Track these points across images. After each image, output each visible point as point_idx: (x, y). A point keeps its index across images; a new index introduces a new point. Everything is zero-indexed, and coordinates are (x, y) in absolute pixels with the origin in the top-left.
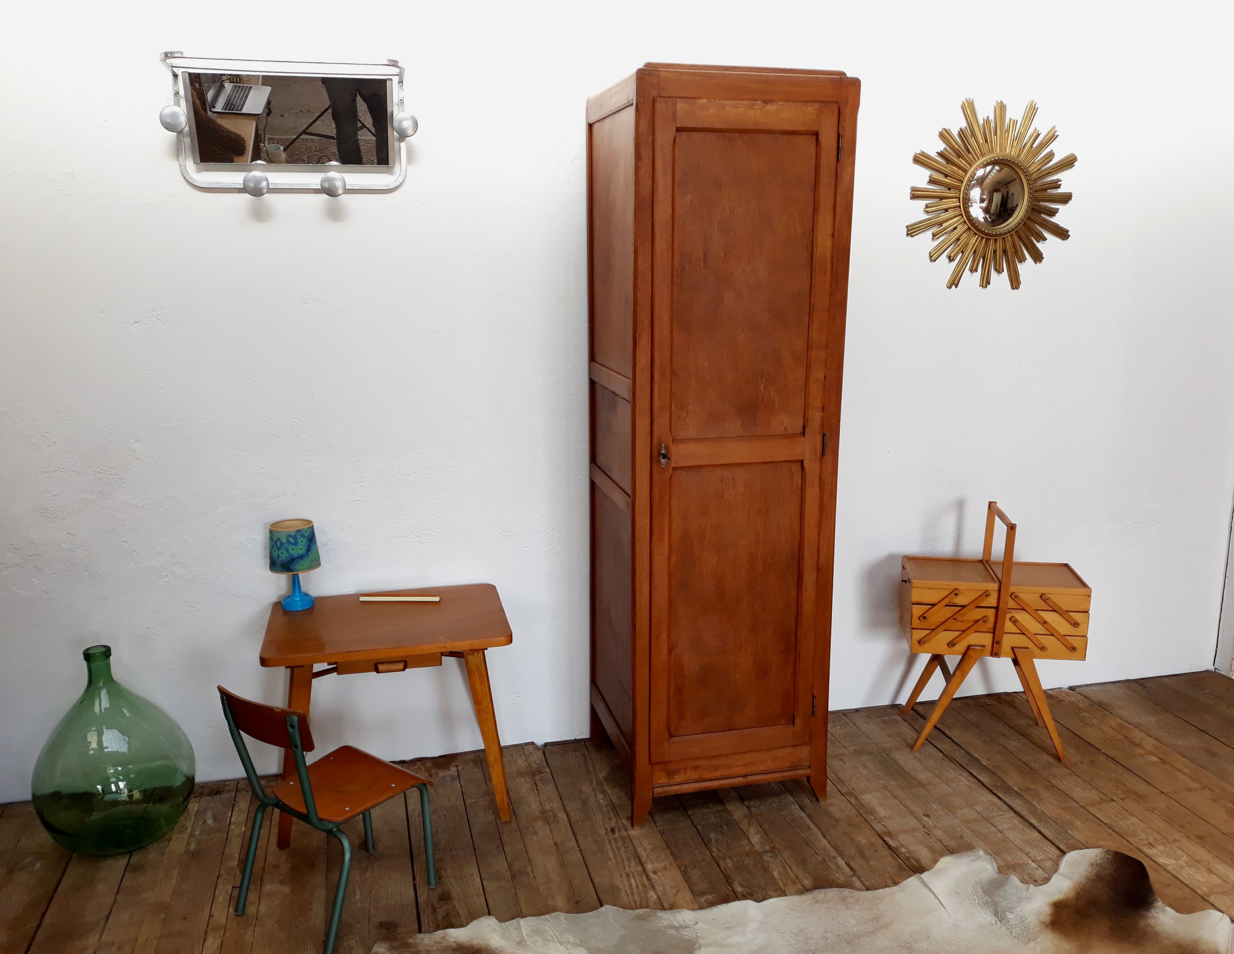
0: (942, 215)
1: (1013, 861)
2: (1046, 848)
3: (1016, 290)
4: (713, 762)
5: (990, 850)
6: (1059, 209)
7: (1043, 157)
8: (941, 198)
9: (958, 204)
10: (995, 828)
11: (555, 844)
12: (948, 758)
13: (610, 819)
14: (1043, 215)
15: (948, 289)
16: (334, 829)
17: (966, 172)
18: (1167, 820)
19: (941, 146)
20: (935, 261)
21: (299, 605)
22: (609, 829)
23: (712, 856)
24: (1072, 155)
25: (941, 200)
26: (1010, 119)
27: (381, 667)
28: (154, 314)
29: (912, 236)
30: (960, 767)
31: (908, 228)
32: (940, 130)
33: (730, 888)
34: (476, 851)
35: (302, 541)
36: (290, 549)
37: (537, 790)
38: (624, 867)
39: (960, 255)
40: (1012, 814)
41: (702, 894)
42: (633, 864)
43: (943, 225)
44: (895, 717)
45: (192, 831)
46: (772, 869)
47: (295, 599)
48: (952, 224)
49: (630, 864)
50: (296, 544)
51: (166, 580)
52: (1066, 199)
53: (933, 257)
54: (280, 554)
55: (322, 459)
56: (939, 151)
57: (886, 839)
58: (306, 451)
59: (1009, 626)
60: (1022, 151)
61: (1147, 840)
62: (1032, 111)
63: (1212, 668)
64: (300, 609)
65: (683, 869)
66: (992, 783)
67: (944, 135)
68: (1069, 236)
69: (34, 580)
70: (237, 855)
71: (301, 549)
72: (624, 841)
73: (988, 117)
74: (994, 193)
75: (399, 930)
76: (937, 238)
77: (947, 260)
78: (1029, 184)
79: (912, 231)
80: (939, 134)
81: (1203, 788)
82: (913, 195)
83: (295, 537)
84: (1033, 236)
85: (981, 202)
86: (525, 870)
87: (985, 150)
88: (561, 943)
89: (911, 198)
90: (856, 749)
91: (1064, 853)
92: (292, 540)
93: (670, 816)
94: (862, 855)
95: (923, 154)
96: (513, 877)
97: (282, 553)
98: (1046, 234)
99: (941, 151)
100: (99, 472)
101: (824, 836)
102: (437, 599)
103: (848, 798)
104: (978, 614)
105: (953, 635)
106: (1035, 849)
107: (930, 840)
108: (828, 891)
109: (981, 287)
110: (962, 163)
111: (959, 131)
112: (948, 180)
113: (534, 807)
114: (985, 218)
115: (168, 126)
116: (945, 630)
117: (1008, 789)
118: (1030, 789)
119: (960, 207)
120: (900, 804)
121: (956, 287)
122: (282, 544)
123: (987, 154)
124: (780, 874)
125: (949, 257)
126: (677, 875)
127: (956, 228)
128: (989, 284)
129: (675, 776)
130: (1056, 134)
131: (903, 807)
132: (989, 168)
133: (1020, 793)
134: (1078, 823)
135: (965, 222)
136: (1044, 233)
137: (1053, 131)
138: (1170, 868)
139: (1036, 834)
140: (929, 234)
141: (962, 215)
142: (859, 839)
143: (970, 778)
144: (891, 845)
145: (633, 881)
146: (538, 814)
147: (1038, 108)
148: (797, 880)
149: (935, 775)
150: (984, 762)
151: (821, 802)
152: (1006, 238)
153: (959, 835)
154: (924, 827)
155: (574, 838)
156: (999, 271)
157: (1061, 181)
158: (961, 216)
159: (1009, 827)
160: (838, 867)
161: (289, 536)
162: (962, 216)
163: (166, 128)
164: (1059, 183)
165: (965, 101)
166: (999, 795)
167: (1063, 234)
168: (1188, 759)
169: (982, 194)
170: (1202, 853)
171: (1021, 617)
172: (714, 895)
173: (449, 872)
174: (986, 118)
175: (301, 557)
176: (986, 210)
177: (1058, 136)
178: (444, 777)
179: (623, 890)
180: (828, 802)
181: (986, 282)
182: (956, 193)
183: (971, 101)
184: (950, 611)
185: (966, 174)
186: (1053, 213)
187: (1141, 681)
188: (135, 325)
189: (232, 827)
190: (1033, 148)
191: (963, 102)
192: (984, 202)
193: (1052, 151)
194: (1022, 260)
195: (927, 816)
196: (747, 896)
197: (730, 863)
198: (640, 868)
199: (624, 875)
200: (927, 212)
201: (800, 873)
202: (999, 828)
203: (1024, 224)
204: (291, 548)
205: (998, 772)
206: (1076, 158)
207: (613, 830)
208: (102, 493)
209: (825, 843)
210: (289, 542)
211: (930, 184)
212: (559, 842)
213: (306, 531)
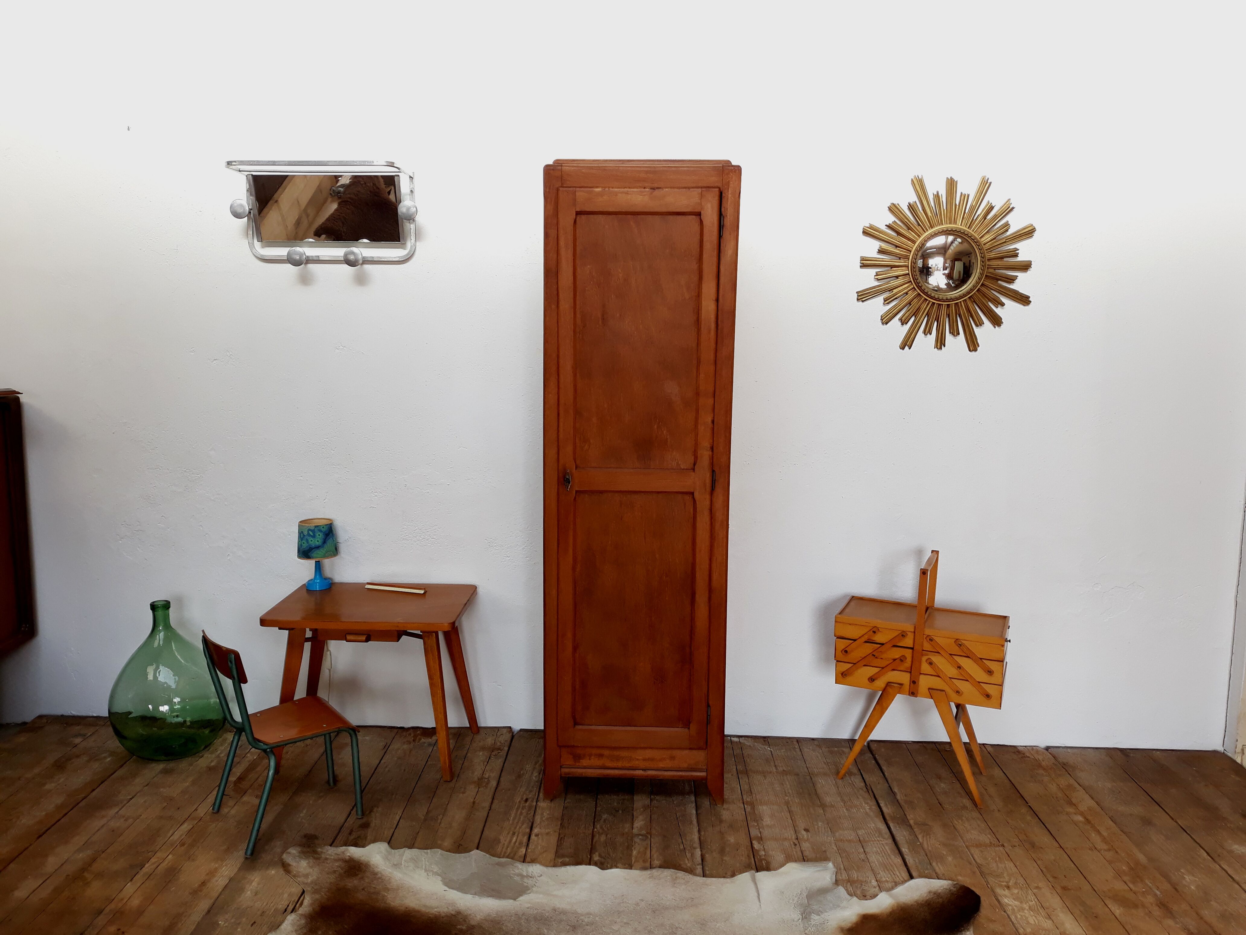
0: (891, 282)
1: (857, 878)
2: (898, 874)
3: (973, 353)
4: (616, 753)
5: (842, 866)
6: (1018, 276)
7: (998, 228)
8: (892, 267)
9: (908, 272)
10: (862, 850)
11: (474, 803)
12: (867, 788)
13: (531, 791)
14: (999, 282)
15: (901, 350)
16: (268, 750)
17: (914, 242)
18: (1044, 870)
19: (891, 219)
20: (886, 323)
21: (318, 587)
22: (524, 799)
23: (593, 832)
24: (1030, 225)
25: (892, 268)
26: (961, 193)
27: (348, 637)
28: (228, 353)
29: (863, 301)
30: (873, 797)
31: (858, 294)
32: (889, 205)
33: (589, 857)
34: (411, 798)
35: (319, 535)
36: (310, 541)
37: (488, 762)
38: (515, 828)
39: (913, 319)
40: (890, 841)
41: (563, 856)
42: (524, 826)
43: (894, 291)
44: (844, 749)
45: (220, 753)
46: (634, 848)
47: (316, 581)
48: (902, 291)
49: (522, 826)
50: (314, 536)
51: (228, 558)
52: (1025, 267)
53: (886, 320)
54: (302, 544)
55: (346, 472)
56: (888, 224)
57: (754, 842)
58: (334, 465)
59: (925, 667)
60: (974, 222)
61: (1007, 882)
62: (985, 186)
63: (1220, 748)
64: (318, 589)
65: (562, 836)
66: (892, 815)
67: (894, 209)
68: (1031, 302)
69: (138, 549)
70: (238, 774)
71: (318, 541)
72: (529, 810)
73: (938, 192)
74: (956, 262)
75: (316, 841)
76: (888, 303)
77: (900, 323)
78: (981, 253)
79: (863, 296)
80: (888, 209)
81: (1109, 850)
82: (863, 263)
83: (313, 531)
84: (990, 300)
85: (944, 270)
86: (437, 817)
87: (933, 221)
88: (426, 871)
89: (861, 266)
90: (785, 769)
91: (911, 877)
92: (311, 533)
93: (582, 797)
94: (722, 851)
95: (871, 227)
96: (425, 820)
97: (304, 543)
98: (1004, 299)
99: (889, 224)
100: (185, 471)
101: (699, 831)
102: (422, 592)
103: (746, 806)
104: (896, 653)
105: (872, 671)
106: (887, 872)
107: (794, 849)
108: (665, 871)
109: (936, 349)
110: (911, 235)
111: (908, 206)
112: (897, 251)
113: (476, 774)
114: (948, 285)
115: (237, 215)
116: (865, 665)
117: (904, 821)
118: (925, 824)
119: (909, 274)
120: (789, 817)
121: (910, 348)
122: (304, 536)
123: (936, 226)
124: (639, 852)
125: (901, 319)
126: (553, 839)
127: (907, 293)
128: (944, 346)
129: (581, 761)
130: (1011, 207)
131: (790, 821)
132: (951, 238)
133: (912, 826)
134: (950, 859)
135: (914, 288)
136: (1001, 299)
137: (1007, 203)
138: (1009, 910)
139: (899, 860)
140: (880, 299)
141: (911, 281)
142: (729, 839)
143: (875, 807)
144: (754, 848)
145: (514, 839)
146: (476, 779)
147: (991, 183)
148: (650, 860)
149: (843, 800)
150: (898, 797)
151: (718, 805)
152: (959, 303)
153: (824, 849)
154: (797, 839)
155: (490, 800)
156: (955, 333)
157: (1018, 250)
158: (910, 283)
159: (877, 851)
160: (692, 855)
161: (309, 530)
162: (912, 284)
163: (234, 216)
164: (1017, 252)
165: (913, 178)
166: (891, 825)
167: (1024, 300)
168: (1115, 823)
169: (945, 263)
170: (1054, 901)
171: (935, 659)
172: (571, 859)
173: (380, 809)
174: (935, 193)
175: (318, 547)
176: (949, 276)
177: (1013, 208)
178: (425, 743)
179: (502, 843)
180: (725, 806)
181: (940, 343)
182: (905, 262)
183: (920, 178)
184: (869, 648)
185: (915, 244)
186: (1012, 280)
187: (1128, 751)
188: (215, 362)
189: (248, 755)
190: (986, 220)
191: (912, 179)
192: (946, 270)
193: (1008, 222)
194: (980, 324)
195: (806, 830)
196: (599, 864)
197: (603, 838)
198: (528, 830)
199: (511, 832)
200: (878, 280)
201: (655, 856)
202: (867, 850)
203: (978, 290)
204: (310, 539)
205: (905, 806)
206: (1035, 228)
207: (526, 800)
208: (187, 487)
209: (696, 836)
210: (309, 535)
211: (879, 254)
212: (477, 802)
213: (323, 527)
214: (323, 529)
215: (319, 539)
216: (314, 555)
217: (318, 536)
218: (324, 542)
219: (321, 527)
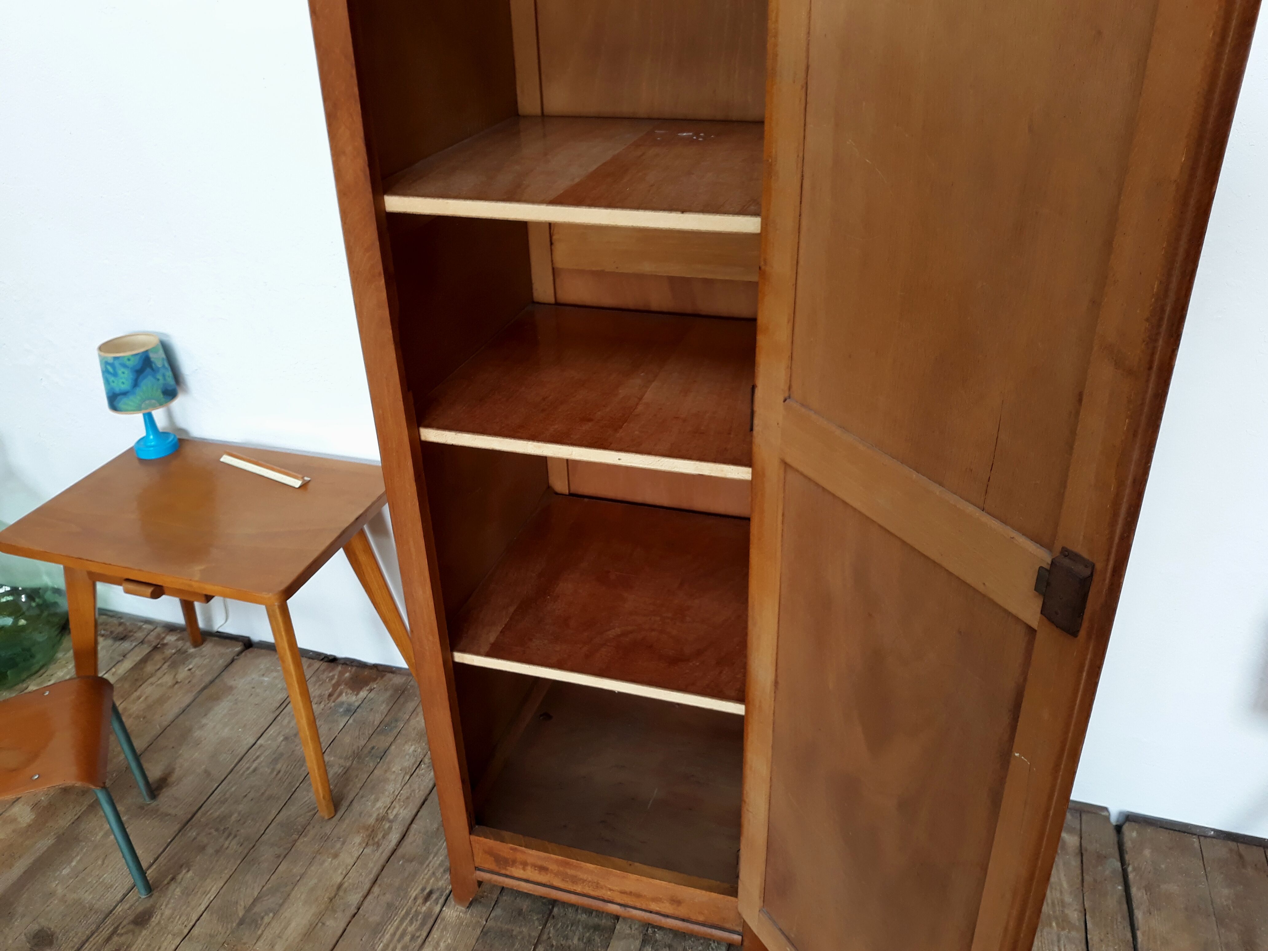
4: (570, 871)
11: (339, 888)
22: (428, 890)
27: (127, 586)
34: (251, 852)
37: (411, 775)
50: (115, 375)
64: (153, 456)
71: (123, 383)
72: (423, 924)
83: (112, 365)
96: (240, 923)
102: (297, 483)
146: (373, 819)
155: (368, 887)
161: (107, 363)
175: (125, 394)
178: (340, 705)
207: (429, 896)
212: (346, 885)
213: (129, 360)
214: (128, 363)
215: (124, 380)
216: (121, 405)
217: (122, 375)
218: (136, 384)
219: (125, 360)
